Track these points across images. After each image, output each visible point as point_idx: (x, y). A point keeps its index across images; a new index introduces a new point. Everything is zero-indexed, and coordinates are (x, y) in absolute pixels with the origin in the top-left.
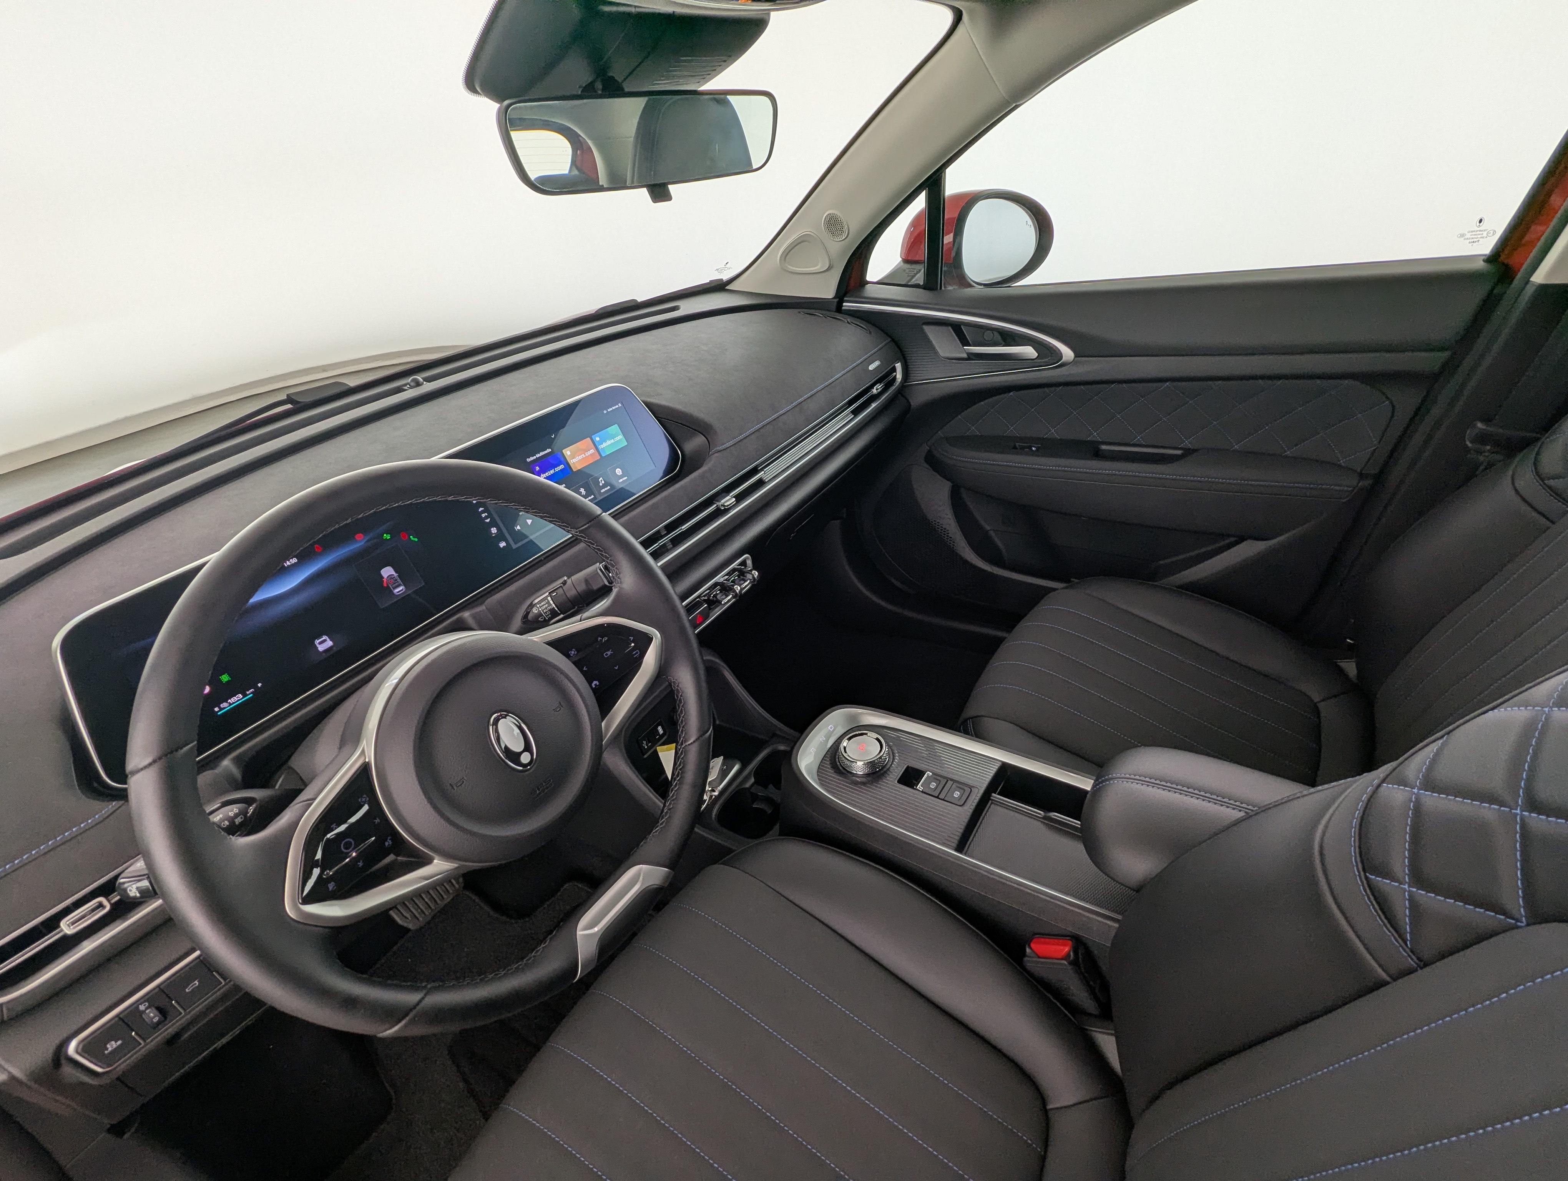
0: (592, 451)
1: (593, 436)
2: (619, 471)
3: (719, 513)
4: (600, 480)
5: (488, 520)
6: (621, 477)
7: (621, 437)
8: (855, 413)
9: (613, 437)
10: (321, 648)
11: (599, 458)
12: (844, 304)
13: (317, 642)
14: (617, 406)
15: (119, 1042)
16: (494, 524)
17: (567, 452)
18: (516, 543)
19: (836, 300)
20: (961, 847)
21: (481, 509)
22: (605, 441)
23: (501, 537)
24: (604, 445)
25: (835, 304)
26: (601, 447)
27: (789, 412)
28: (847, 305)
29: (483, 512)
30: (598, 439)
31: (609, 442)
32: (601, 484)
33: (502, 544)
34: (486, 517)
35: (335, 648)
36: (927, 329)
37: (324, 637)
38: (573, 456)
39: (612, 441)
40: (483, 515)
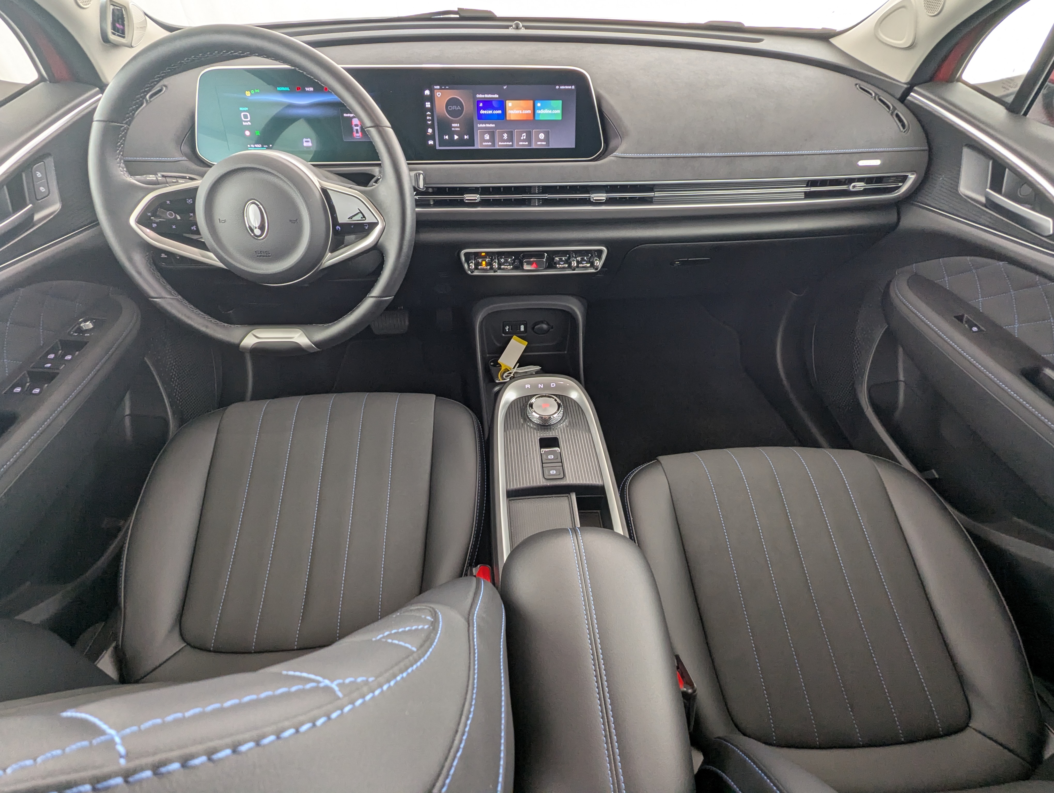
0: (529, 112)
1: (536, 101)
2: (542, 136)
3: (587, 202)
4: (523, 135)
5: (429, 122)
6: (541, 141)
7: (559, 111)
8: (808, 195)
9: (553, 109)
10: (305, 144)
11: (532, 119)
12: (912, 94)
13: (305, 140)
14: (570, 87)
15: (166, 256)
16: (432, 126)
17: (509, 104)
18: (440, 146)
19: (905, 86)
20: (513, 494)
21: (429, 113)
22: (544, 109)
23: (432, 137)
24: (541, 112)
25: (903, 89)
26: (538, 112)
27: (715, 159)
28: (914, 96)
29: (429, 115)
30: (539, 105)
31: (546, 111)
32: (522, 138)
33: (431, 142)
34: (429, 120)
35: (311, 148)
36: (966, 152)
37: (309, 140)
38: (512, 109)
39: (550, 112)
40: (428, 118)
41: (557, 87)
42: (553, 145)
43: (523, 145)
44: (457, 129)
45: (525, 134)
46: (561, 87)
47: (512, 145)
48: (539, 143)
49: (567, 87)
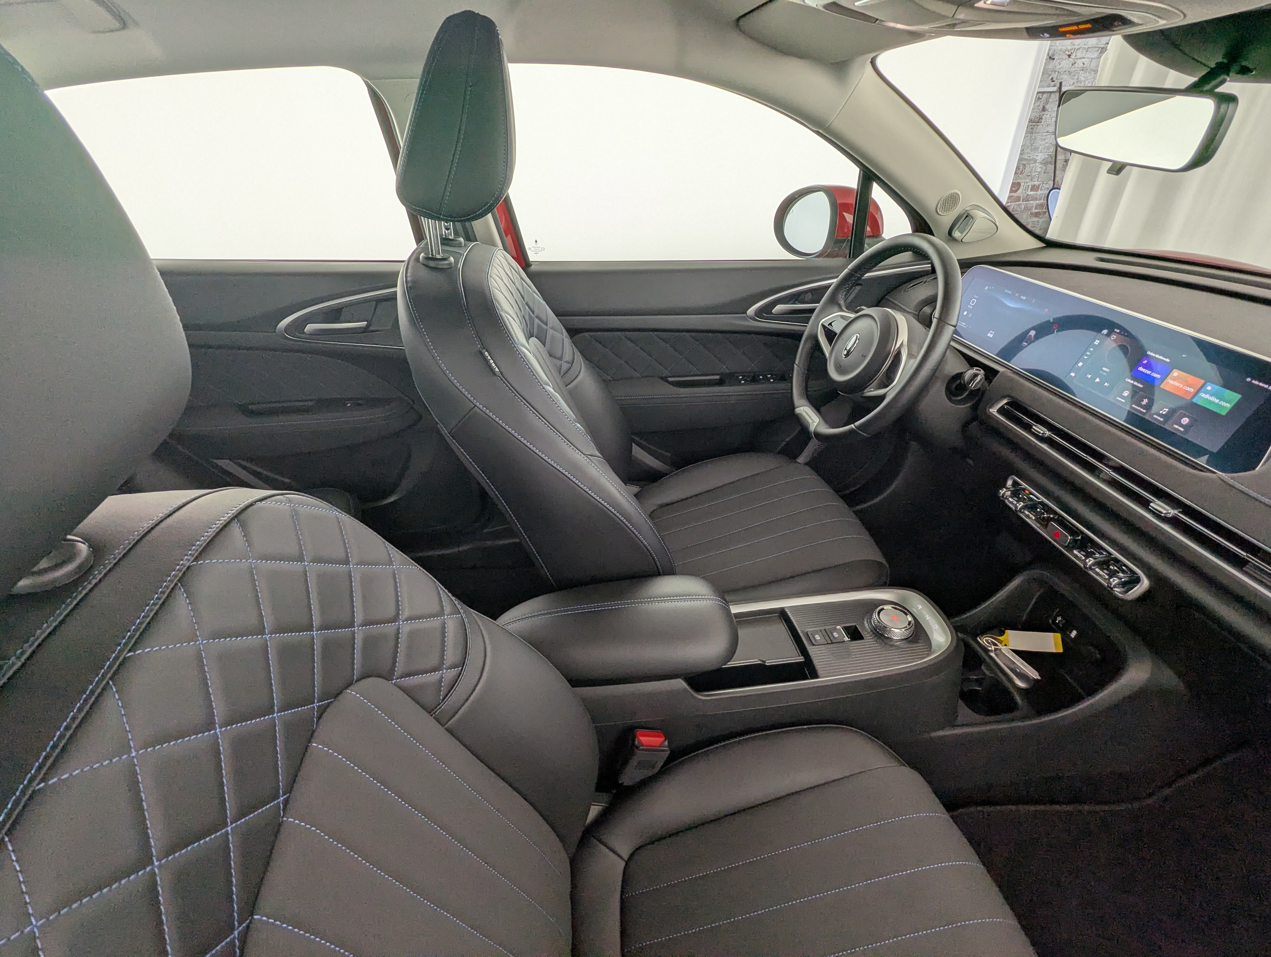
0: (1192, 390)
1: (1209, 383)
2: (1186, 421)
6: (1181, 425)
7: (1229, 405)
9: (1223, 399)
11: (1189, 398)
17: (1176, 373)
22: (1211, 395)
24: (1206, 396)
26: (1202, 394)
30: (1209, 388)
31: (1212, 398)
38: (1174, 379)
41: (1249, 379)
42: (1190, 437)
43: (1156, 419)
44: (1104, 374)
45: (1167, 410)
46: (1253, 382)
47: (1144, 414)
48: (1176, 427)
49: (1261, 384)
